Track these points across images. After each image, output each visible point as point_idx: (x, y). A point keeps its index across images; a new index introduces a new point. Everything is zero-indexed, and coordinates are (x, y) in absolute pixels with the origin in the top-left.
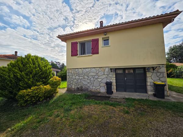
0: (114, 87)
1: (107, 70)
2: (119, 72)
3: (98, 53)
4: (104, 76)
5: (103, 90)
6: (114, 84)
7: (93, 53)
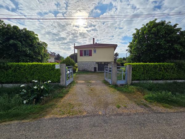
0: (97, 69)
1: (95, 62)
2: (99, 63)
3: (91, 56)
4: (93, 65)
5: (93, 70)
6: (97, 68)
7: (89, 56)
